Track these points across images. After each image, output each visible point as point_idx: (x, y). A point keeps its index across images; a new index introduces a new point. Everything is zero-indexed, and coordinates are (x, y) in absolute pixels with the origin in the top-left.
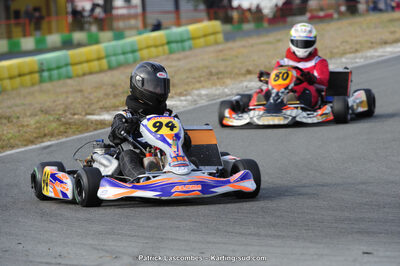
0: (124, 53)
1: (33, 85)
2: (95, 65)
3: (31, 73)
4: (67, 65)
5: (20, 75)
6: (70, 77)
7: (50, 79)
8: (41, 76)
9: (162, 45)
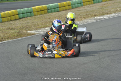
0: (77, 4)
1: (45, 14)
2: (67, 7)
3: (44, 10)
4: (57, 8)
5: (41, 11)
6: (58, 11)
7: (51, 12)
8: (48, 11)
9: (91, 1)
